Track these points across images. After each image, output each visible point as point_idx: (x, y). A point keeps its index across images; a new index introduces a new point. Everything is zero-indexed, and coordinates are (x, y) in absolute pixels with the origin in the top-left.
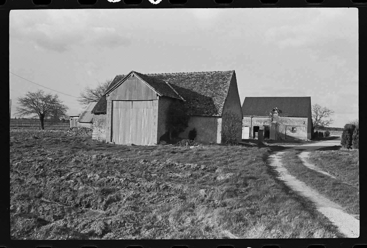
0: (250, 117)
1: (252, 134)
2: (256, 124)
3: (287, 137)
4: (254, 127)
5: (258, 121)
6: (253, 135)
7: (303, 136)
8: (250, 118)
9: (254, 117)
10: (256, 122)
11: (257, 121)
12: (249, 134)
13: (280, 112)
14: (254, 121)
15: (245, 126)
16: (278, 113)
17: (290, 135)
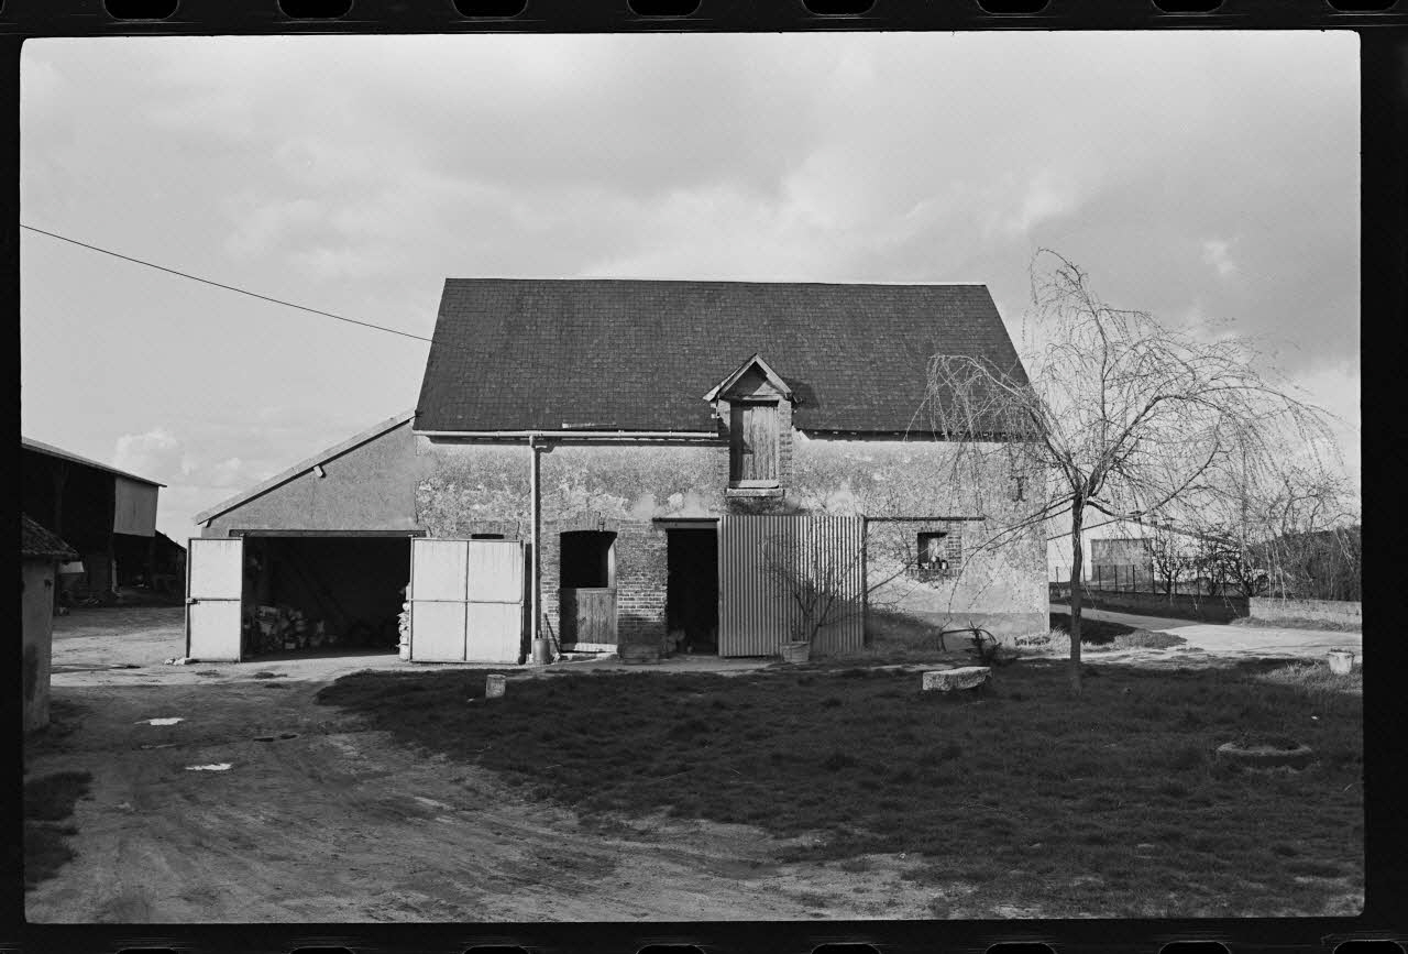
0: (518, 441)
1: (549, 603)
2: (580, 506)
3: (874, 624)
4: (567, 539)
5: (608, 481)
6: (555, 620)
7: (1014, 608)
8: (529, 451)
9: (559, 441)
10: (581, 491)
11: (590, 486)
12: (518, 611)
13: (801, 399)
14: (565, 487)
15: (475, 537)
16: (785, 405)
17: (901, 607)
